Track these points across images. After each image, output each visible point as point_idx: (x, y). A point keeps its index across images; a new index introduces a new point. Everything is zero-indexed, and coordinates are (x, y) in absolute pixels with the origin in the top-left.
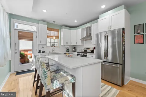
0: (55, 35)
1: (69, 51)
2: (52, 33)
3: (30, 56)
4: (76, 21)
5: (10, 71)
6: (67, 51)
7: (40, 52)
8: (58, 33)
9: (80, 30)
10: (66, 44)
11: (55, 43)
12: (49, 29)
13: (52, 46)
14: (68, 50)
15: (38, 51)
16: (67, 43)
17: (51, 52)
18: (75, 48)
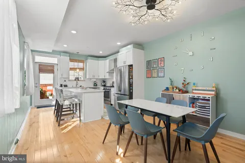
0: (79, 67)
1: (96, 86)
2: (76, 65)
3: (50, 93)
4: (101, 52)
5: (31, 105)
6: (94, 86)
7: (61, 86)
8: (84, 65)
9: (107, 61)
10: (91, 77)
11: (80, 77)
12: (71, 60)
13: (75, 80)
14: (95, 84)
15: (59, 85)
16: (94, 76)
17: (75, 86)
18: (104, 82)
